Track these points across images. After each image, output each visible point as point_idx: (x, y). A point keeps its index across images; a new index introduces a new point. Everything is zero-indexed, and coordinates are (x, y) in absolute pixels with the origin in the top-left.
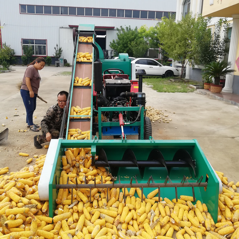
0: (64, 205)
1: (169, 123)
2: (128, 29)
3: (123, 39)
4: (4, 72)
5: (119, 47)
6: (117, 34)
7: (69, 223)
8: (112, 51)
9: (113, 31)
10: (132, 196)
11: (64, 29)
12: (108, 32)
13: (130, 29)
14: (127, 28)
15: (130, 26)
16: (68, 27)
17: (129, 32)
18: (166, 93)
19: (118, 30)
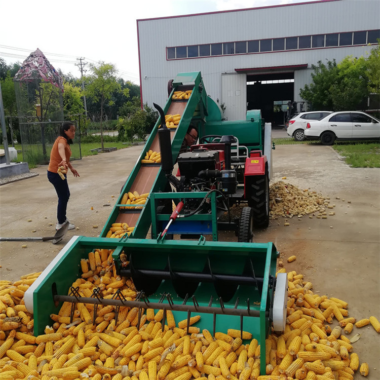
0: (60, 324)
1: (326, 218)
2: (332, 64)
3: (323, 82)
4: (137, 145)
5: (315, 95)
6: (312, 74)
7: (55, 347)
8: (304, 103)
9: (305, 71)
10: (157, 322)
11: (229, 76)
12: (296, 73)
13: (335, 65)
14: (330, 63)
15: (334, 60)
16: (234, 72)
17: (332, 69)
18: (365, 169)
19: (313, 67)
